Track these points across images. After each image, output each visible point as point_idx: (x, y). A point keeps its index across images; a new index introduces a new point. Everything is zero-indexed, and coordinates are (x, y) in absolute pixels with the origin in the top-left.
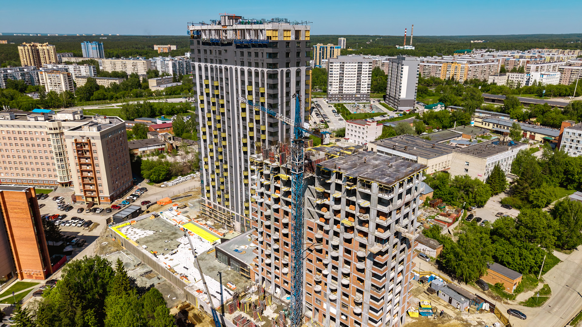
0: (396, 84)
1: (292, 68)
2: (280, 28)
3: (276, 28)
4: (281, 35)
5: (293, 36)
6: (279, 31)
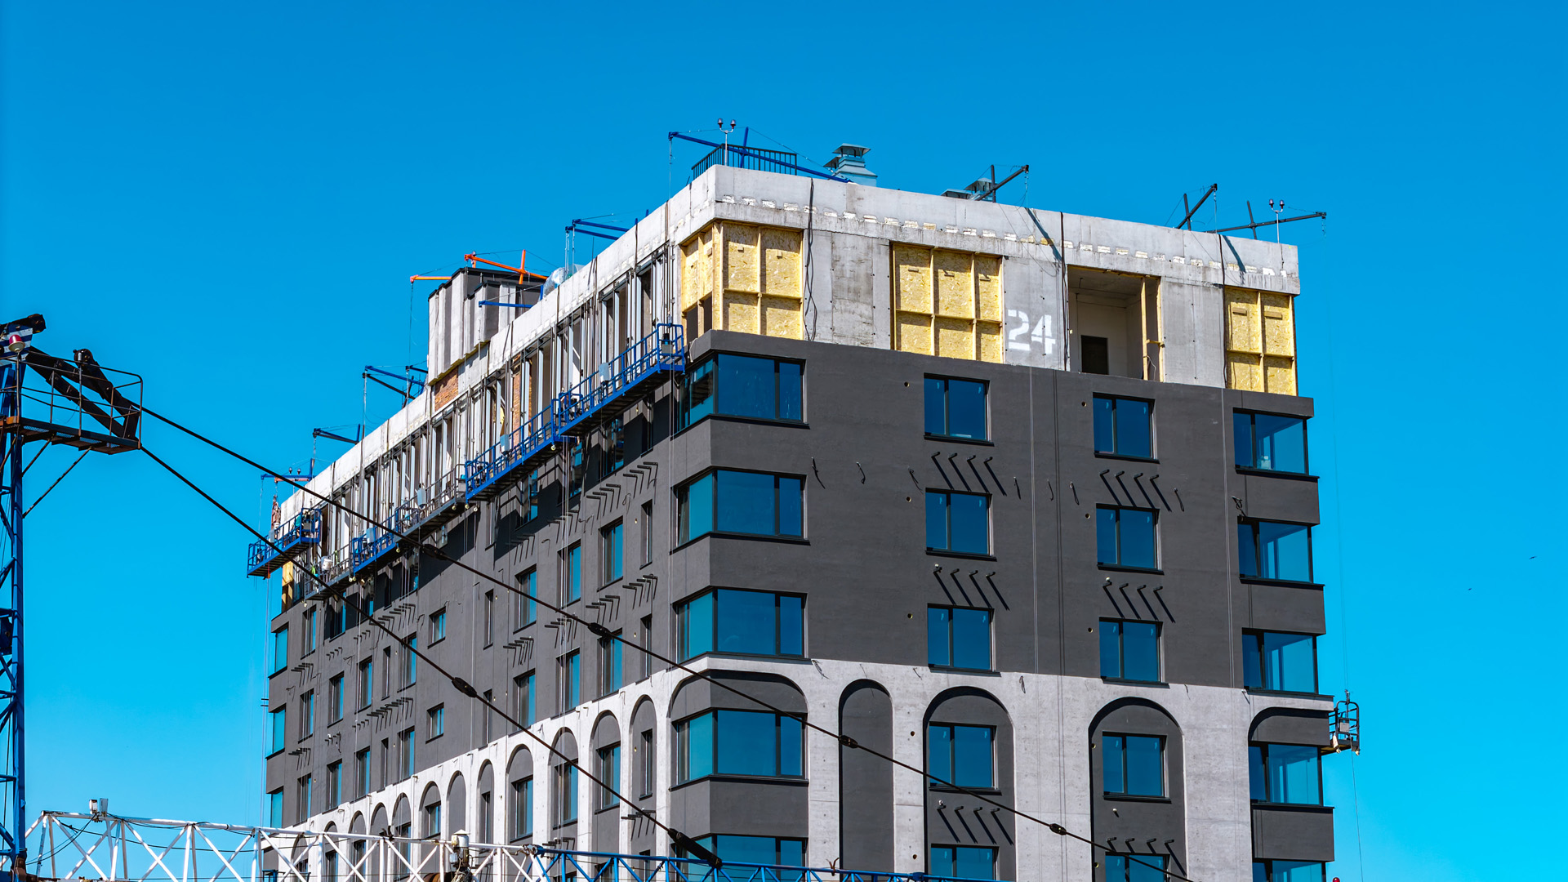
1: (1031, 678)
2: (842, 219)
3: (778, 210)
4: (859, 292)
5: (1033, 325)
6: (821, 246)
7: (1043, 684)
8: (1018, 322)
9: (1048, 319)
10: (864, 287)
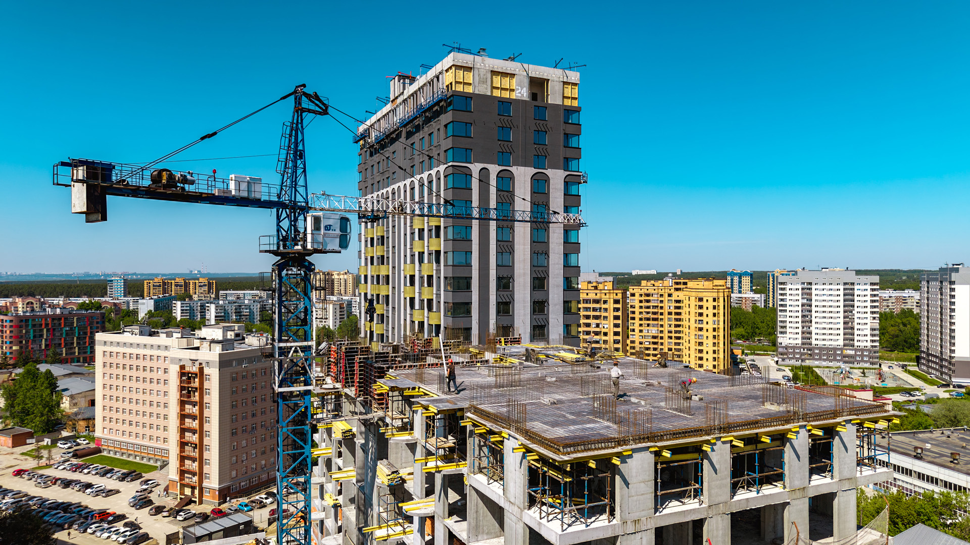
0: (941, 326)
1: (519, 167)
2: (481, 65)
3: (467, 63)
4: (485, 82)
5: (522, 90)
6: (476, 72)
7: (522, 169)
8: (518, 89)
9: (525, 89)
10: (485, 81)
